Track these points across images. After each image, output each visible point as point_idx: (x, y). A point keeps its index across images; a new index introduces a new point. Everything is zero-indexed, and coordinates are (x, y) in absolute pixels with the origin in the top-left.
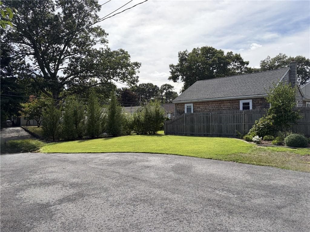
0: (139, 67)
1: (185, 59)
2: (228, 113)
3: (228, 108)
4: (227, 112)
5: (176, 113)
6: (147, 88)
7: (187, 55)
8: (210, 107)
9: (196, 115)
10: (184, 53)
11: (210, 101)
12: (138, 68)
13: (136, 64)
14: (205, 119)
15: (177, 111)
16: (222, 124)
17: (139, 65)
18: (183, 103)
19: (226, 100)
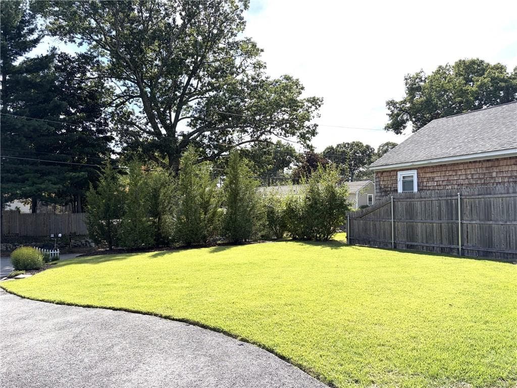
0: (320, 106)
1: (419, 89)
2: (511, 191)
3: (512, 180)
4: (508, 190)
5: (379, 194)
6: (351, 149)
7: (423, 79)
8: (461, 177)
9: (421, 198)
10: (418, 77)
11: (462, 163)
12: (316, 108)
13: (315, 102)
14: (444, 208)
15: (381, 188)
16: (491, 222)
17: (320, 103)
18: (394, 171)
19: (505, 159)
